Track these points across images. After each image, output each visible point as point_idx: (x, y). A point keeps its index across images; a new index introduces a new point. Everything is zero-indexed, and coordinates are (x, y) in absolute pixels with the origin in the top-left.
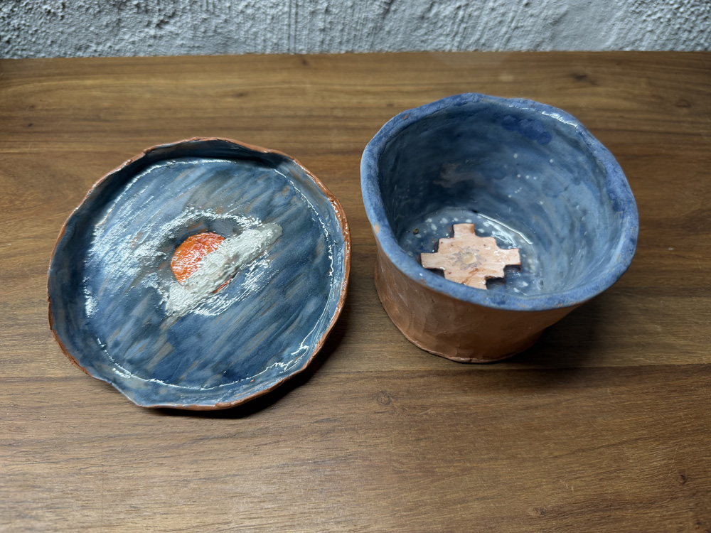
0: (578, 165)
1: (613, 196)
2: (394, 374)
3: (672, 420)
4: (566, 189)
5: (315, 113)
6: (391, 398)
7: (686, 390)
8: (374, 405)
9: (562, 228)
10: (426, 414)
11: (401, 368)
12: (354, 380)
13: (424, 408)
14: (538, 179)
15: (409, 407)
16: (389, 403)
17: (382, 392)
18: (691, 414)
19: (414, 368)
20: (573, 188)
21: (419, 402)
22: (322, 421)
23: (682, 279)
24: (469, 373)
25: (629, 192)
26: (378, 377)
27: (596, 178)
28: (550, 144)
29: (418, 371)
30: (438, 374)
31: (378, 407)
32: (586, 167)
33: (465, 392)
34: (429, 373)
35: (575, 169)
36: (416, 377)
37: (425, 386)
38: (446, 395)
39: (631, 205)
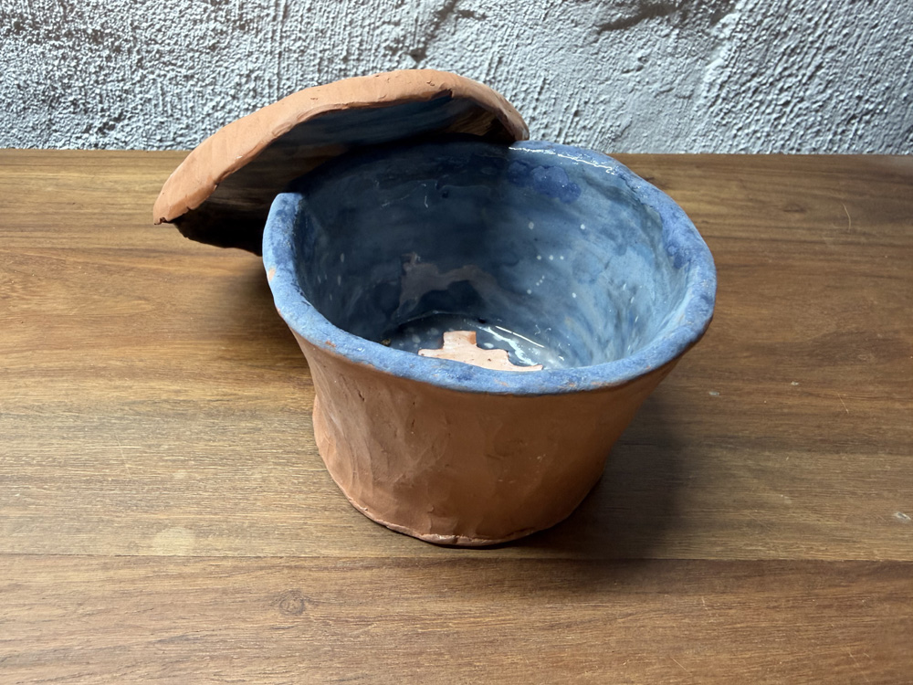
0: (621, 226)
1: (673, 250)
2: (321, 562)
6: (307, 604)
8: (273, 617)
10: (366, 633)
11: (335, 553)
12: (248, 570)
13: (363, 621)
14: (566, 258)
15: (337, 621)
16: (301, 612)
17: (295, 593)
19: (356, 554)
20: (617, 261)
21: (357, 612)
22: (171, 641)
23: (819, 427)
24: (453, 563)
25: (698, 240)
26: (290, 567)
27: (648, 235)
29: (362, 559)
30: (398, 564)
31: (280, 618)
33: (442, 595)
34: (381, 563)
35: (618, 233)
36: (357, 569)
37: (371, 583)
38: (407, 599)
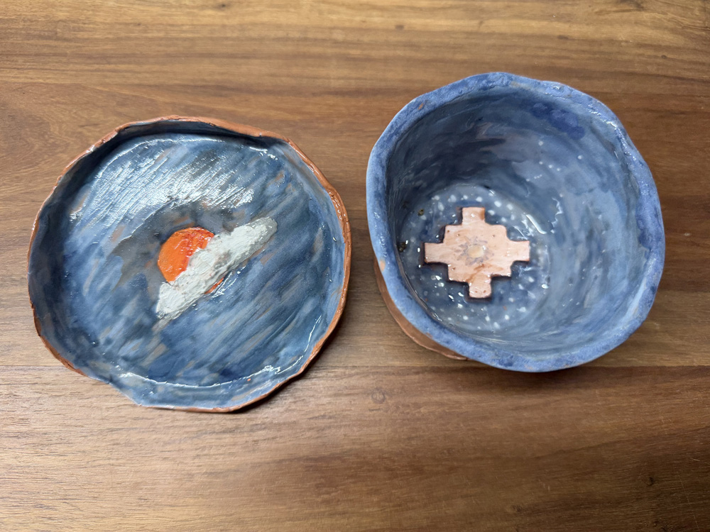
0: (608, 170)
1: (642, 226)
2: (390, 370)
3: (652, 424)
4: (591, 191)
5: (310, 35)
6: (386, 396)
7: (671, 394)
8: (369, 402)
9: (580, 230)
10: (418, 412)
11: (397, 363)
12: (350, 375)
13: (417, 406)
14: (561, 171)
15: (403, 405)
16: (383, 400)
17: (378, 389)
18: (671, 418)
19: (407, 364)
20: (598, 191)
21: (413, 400)
22: (318, 418)
23: (692, 271)
24: (463, 370)
25: (660, 225)
26: (373, 373)
27: (627, 194)
28: (582, 139)
29: (413, 368)
30: (433, 370)
31: (373, 404)
32: (618, 176)
33: (458, 390)
34: (424, 370)
35: (605, 174)
36: (411, 374)
37: (419, 383)
38: (440, 393)
39: (660, 243)
